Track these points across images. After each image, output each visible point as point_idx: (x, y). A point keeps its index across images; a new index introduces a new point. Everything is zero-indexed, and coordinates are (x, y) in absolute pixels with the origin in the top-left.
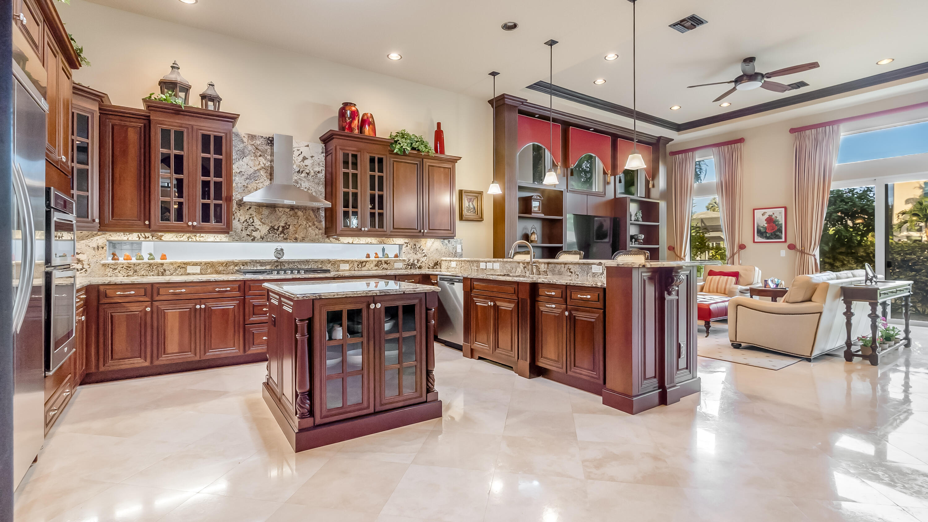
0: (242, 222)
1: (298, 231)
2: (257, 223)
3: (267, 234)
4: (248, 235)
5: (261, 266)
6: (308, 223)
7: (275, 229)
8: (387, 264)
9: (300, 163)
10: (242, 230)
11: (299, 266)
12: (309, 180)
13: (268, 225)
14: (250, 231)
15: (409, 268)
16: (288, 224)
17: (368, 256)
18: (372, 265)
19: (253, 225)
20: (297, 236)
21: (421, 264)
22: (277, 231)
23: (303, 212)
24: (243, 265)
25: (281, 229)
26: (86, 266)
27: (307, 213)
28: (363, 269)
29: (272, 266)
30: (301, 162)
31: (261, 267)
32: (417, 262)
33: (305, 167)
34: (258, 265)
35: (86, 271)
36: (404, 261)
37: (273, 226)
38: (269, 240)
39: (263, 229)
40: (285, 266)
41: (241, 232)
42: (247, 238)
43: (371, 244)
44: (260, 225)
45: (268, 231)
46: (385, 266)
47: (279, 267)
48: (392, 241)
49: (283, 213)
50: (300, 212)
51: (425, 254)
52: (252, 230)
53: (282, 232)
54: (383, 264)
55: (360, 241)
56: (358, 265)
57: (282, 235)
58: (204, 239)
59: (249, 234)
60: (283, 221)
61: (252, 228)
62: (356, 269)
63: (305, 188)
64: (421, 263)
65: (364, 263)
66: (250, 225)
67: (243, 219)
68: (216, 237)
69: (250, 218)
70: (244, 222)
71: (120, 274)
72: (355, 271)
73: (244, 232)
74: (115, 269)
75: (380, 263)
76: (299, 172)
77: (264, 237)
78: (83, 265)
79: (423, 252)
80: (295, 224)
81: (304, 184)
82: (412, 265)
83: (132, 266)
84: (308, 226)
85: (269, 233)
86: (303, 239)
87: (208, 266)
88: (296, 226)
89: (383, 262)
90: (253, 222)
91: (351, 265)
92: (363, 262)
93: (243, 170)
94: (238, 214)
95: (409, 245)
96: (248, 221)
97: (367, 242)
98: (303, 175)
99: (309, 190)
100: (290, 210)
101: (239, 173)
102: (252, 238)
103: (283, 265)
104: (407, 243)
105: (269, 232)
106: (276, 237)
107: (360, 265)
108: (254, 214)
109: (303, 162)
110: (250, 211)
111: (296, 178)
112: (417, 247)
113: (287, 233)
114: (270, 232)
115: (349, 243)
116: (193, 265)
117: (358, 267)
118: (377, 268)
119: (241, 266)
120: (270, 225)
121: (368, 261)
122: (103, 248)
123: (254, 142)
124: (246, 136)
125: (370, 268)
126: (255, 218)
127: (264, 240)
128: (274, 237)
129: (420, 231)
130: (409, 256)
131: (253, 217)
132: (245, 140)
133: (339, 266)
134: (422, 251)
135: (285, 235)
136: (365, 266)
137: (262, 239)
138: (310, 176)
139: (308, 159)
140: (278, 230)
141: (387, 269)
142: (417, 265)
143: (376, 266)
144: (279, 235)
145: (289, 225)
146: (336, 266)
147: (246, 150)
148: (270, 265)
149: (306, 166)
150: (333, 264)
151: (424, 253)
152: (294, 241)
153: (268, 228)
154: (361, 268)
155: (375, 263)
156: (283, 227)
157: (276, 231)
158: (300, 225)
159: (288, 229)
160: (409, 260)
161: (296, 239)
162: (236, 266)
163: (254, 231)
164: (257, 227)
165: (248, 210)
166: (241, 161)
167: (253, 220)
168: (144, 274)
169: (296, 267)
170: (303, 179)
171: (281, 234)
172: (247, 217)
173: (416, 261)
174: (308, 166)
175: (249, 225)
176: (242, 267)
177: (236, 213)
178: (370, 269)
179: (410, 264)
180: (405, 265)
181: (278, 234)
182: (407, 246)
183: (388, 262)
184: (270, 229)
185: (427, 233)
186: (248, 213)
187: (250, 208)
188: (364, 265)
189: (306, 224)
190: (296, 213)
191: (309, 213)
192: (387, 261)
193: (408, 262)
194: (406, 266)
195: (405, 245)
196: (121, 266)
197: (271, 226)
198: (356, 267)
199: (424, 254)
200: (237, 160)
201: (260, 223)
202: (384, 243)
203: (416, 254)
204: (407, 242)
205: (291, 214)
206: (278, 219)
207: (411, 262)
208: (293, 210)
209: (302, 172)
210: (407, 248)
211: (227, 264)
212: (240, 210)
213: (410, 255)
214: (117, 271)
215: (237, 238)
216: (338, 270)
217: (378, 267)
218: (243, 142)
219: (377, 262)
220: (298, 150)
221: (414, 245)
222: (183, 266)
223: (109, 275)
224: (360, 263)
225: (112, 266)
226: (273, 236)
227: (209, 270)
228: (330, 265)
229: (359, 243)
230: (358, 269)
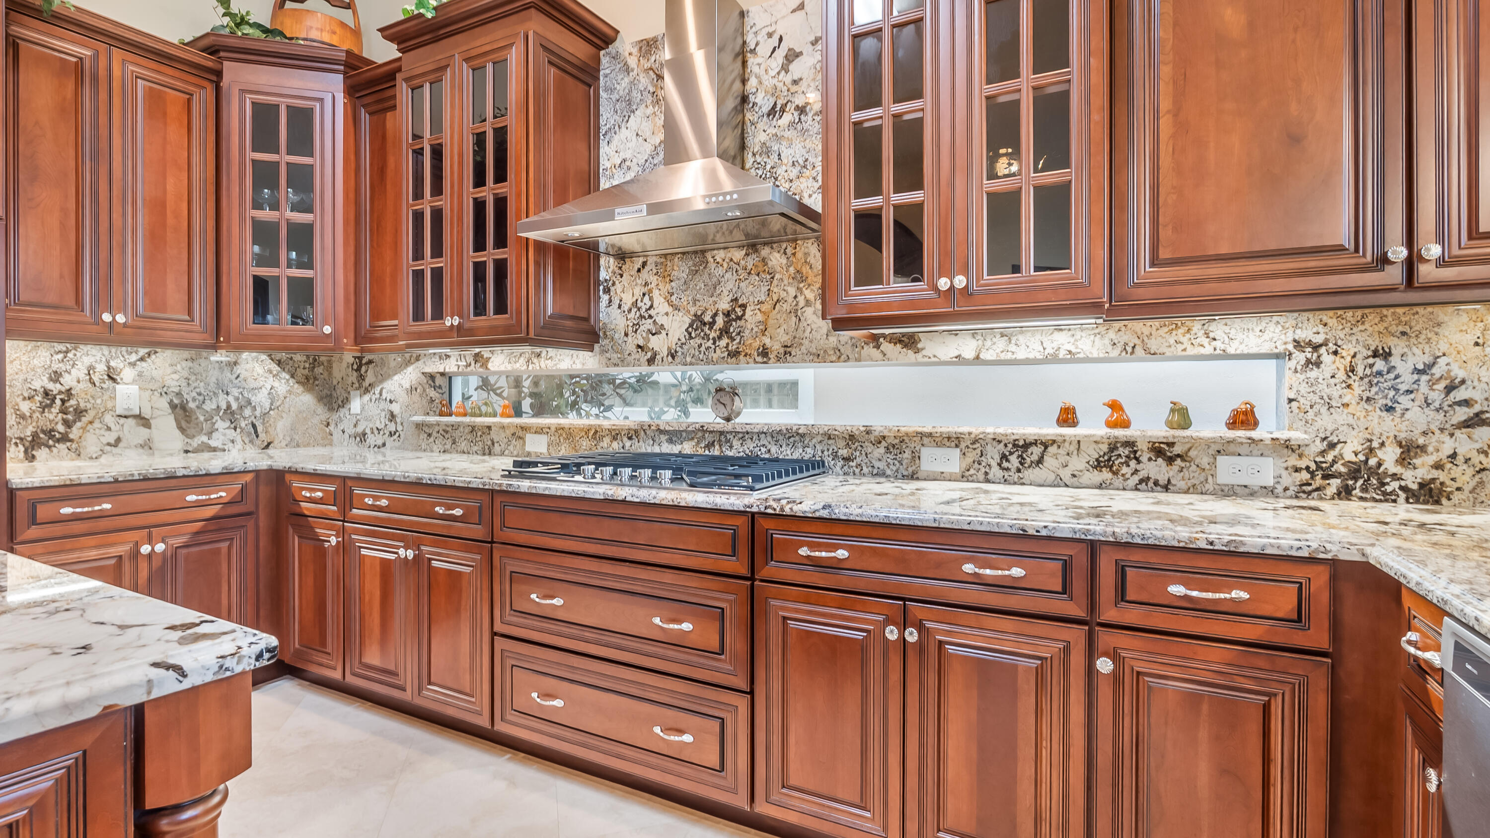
0: (626, 308)
1: (771, 322)
2: (661, 306)
3: (683, 340)
4: (639, 346)
5: (670, 441)
6: (801, 293)
7: (705, 324)
8: (1170, 460)
9: (775, 81)
10: (626, 335)
11: (774, 449)
12: (807, 130)
13: (688, 311)
14: (644, 335)
15: (1331, 490)
16: (740, 302)
17: (1068, 417)
18: (1078, 463)
19: (650, 317)
20: (767, 341)
21: (1435, 473)
22: (711, 329)
23: (785, 253)
24: (630, 438)
25: (720, 321)
26: (400, 428)
27: (800, 255)
28: (1030, 474)
29: (698, 443)
30: (778, 73)
31: (670, 446)
32: (1403, 460)
33: (794, 88)
34: (664, 438)
35: (399, 436)
36: (1288, 446)
37: (699, 313)
38: (688, 359)
39: (676, 325)
40: (731, 447)
41: (626, 339)
42: (637, 356)
43: (1073, 358)
44: (667, 314)
45: (687, 330)
46: (1157, 469)
47: (717, 447)
48: (1205, 341)
49: (725, 265)
50: (777, 255)
51: (1477, 408)
52: (650, 332)
53: (725, 331)
54: (1144, 459)
55: (1012, 347)
56: (1004, 457)
57: (723, 342)
58: (553, 362)
59: (641, 343)
60: (726, 293)
61: (647, 324)
62: (996, 472)
63: (793, 164)
64: (1438, 466)
65: (1036, 451)
66: (644, 317)
67: (628, 300)
68: (575, 356)
69: (644, 295)
70: (630, 310)
71: (435, 447)
72: (988, 481)
73: (630, 337)
74: (430, 435)
75: (1124, 451)
76: (772, 112)
77: (676, 352)
78: (396, 423)
79: (1461, 394)
80: (763, 298)
81: (790, 151)
82: (1355, 472)
83: (449, 429)
84: (802, 303)
85: (691, 338)
86: (785, 353)
87: (561, 435)
88: (764, 307)
89: (1142, 446)
90: (651, 307)
91: (972, 456)
92: (1027, 446)
93: (628, 155)
94: (618, 287)
95: (1327, 358)
96: (639, 304)
97: (1049, 350)
98: (787, 118)
99: (805, 167)
100: (747, 255)
101: (620, 166)
102: (649, 354)
103: (728, 441)
104: (1316, 348)
105: (690, 334)
106: (708, 348)
107: (1014, 459)
108: (654, 279)
109: (787, 72)
110: (644, 274)
111: (762, 137)
112: (1404, 368)
113: (739, 334)
114: (693, 335)
115: (959, 360)
116: (536, 433)
117: (1005, 464)
118: (1106, 475)
119: (625, 439)
120: (693, 310)
121: (1054, 442)
122: (416, 389)
123: (653, 59)
124: (635, 51)
125: (1066, 474)
126: (656, 293)
127: (678, 360)
128: (703, 349)
129: (1383, 261)
130: (1326, 422)
131: (650, 291)
132: (632, 62)
133: (916, 457)
134: (1449, 389)
135: (733, 339)
136: (1040, 461)
137: (673, 357)
138: (810, 115)
139: (801, 53)
140: (712, 324)
141: (1166, 488)
142: (1395, 477)
143: (1098, 465)
144: (714, 343)
145: (744, 306)
146: (907, 455)
147: (635, 93)
148: (693, 439)
149: (795, 82)
150: (894, 446)
151: (1466, 403)
152: (759, 359)
153: (687, 321)
154: (1019, 471)
155: (1092, 453)
156: (727, 314)
157: (706, 329)
158: (778, 301)
159: (740, 318)
160: (1332, 446)
161: (764, 353)
162: (615, 438)
163: (653, 335)
164: (660, 320)
165: (639, 270)
166: (623, 129)
167: (651, 299)
168: (466, 450)
169: (763, 449)
170: (787, 134)
171: (720, 338)
172: (638, 291)
173: (1389, 456)
174: (801, 79)
175: (642, 317)
176: (628, 444)
177: (614, 284)
178: (1067, 478)
179: (1339, 467)
180: (1297, 470)
181: (714, 339)
182: (1318, 364)
183: (1177, 450)
184: (691, 325)
185: (1442, 263)
186: (639, 282)
187: (644, 264)
188: (1035, 457)
189: (796, 297)
190: (764, 261)
191: (806, 254)
192: (1171, 445)
193: (1323, 453)
194: (1305, 476)
195: (1300, 357)
196: (437, 429)
197: (695, 315)
198: (994, 464)
199: (1462, 414)
200: (617, 127)
201: (666, 308)
202: (1147, 351)
203: (1389, 409)
204: (1319, 339)
205: (749, 267)
206: (714, 288)
207: (1349, 456)
208: (756, 251)
209: (783, 110)
210: (1314, 373)
211: (596, 432)
212: (621, 276)
213: (1341, 417)
214: (432, 440)
215: (615, 356)
216: (913, 473)
217: (1115, 473)
218: (627, 70)
219: (1105, 448)
220: (770, 35)
221: (1375, 354)
222: (521, 434)
223: (423, 447)
224: (1015, 445)
225: (425, 429)
226: (700, 346)
227: (563, 447)
228: (882, 450)
229: (1009, 356)
230: (1006, 474)
